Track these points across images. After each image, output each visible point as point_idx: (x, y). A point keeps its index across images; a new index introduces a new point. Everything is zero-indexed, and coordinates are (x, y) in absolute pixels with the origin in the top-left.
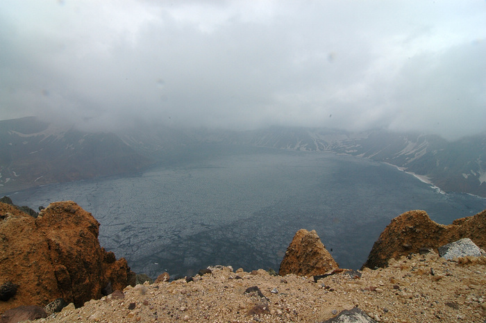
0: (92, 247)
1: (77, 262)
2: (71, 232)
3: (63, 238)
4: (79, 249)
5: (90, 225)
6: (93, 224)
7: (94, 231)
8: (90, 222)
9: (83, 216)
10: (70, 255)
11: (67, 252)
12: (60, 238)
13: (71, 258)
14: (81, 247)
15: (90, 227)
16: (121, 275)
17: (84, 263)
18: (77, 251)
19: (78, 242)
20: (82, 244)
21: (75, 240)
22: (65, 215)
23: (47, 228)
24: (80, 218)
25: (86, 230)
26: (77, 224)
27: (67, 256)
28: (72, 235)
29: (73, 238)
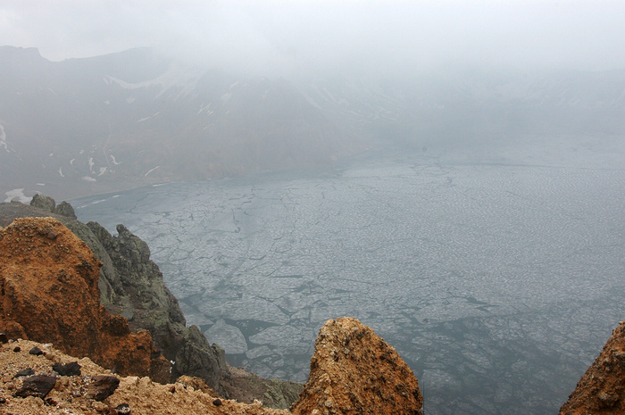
0: (78, 302)
1: (42, 321)
2: (44, 270)
3: (27, 279)
4: (52, 300)
5: (80, 263)
6: (85, 263)
7: (88, 275)
8: (80, 259)
9: (69, 246)
10: (29, 308)
11: (25, 302)
12: (21, 279)
13: (33, 315)
14: (57, 298)
15: (79, 266)
16: (138, 360)
17: (61, 326)
18: (45, 304)
19: (54, 289)
20: (60, 294)
21: (48, 286)
22: (40, 241)
23: (5, 260)
24: (63, 250)
25: (71, 271)
26: (57, 259)
27: (24, 310)
28: (45, 276)
29: (46, 282)
